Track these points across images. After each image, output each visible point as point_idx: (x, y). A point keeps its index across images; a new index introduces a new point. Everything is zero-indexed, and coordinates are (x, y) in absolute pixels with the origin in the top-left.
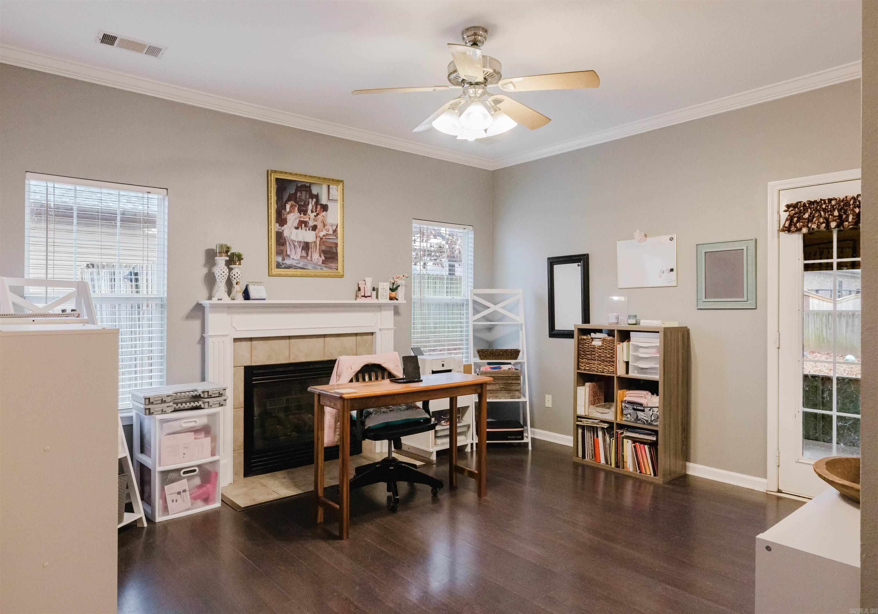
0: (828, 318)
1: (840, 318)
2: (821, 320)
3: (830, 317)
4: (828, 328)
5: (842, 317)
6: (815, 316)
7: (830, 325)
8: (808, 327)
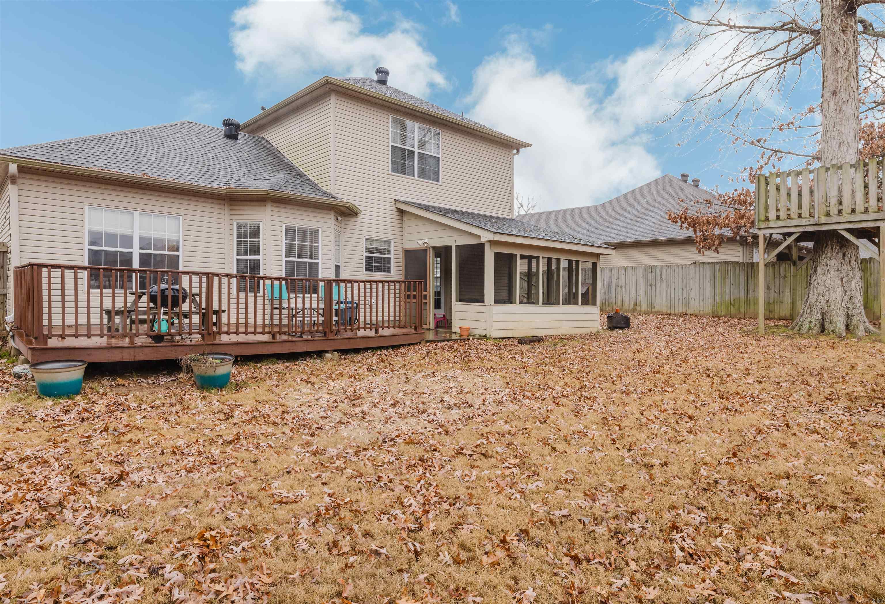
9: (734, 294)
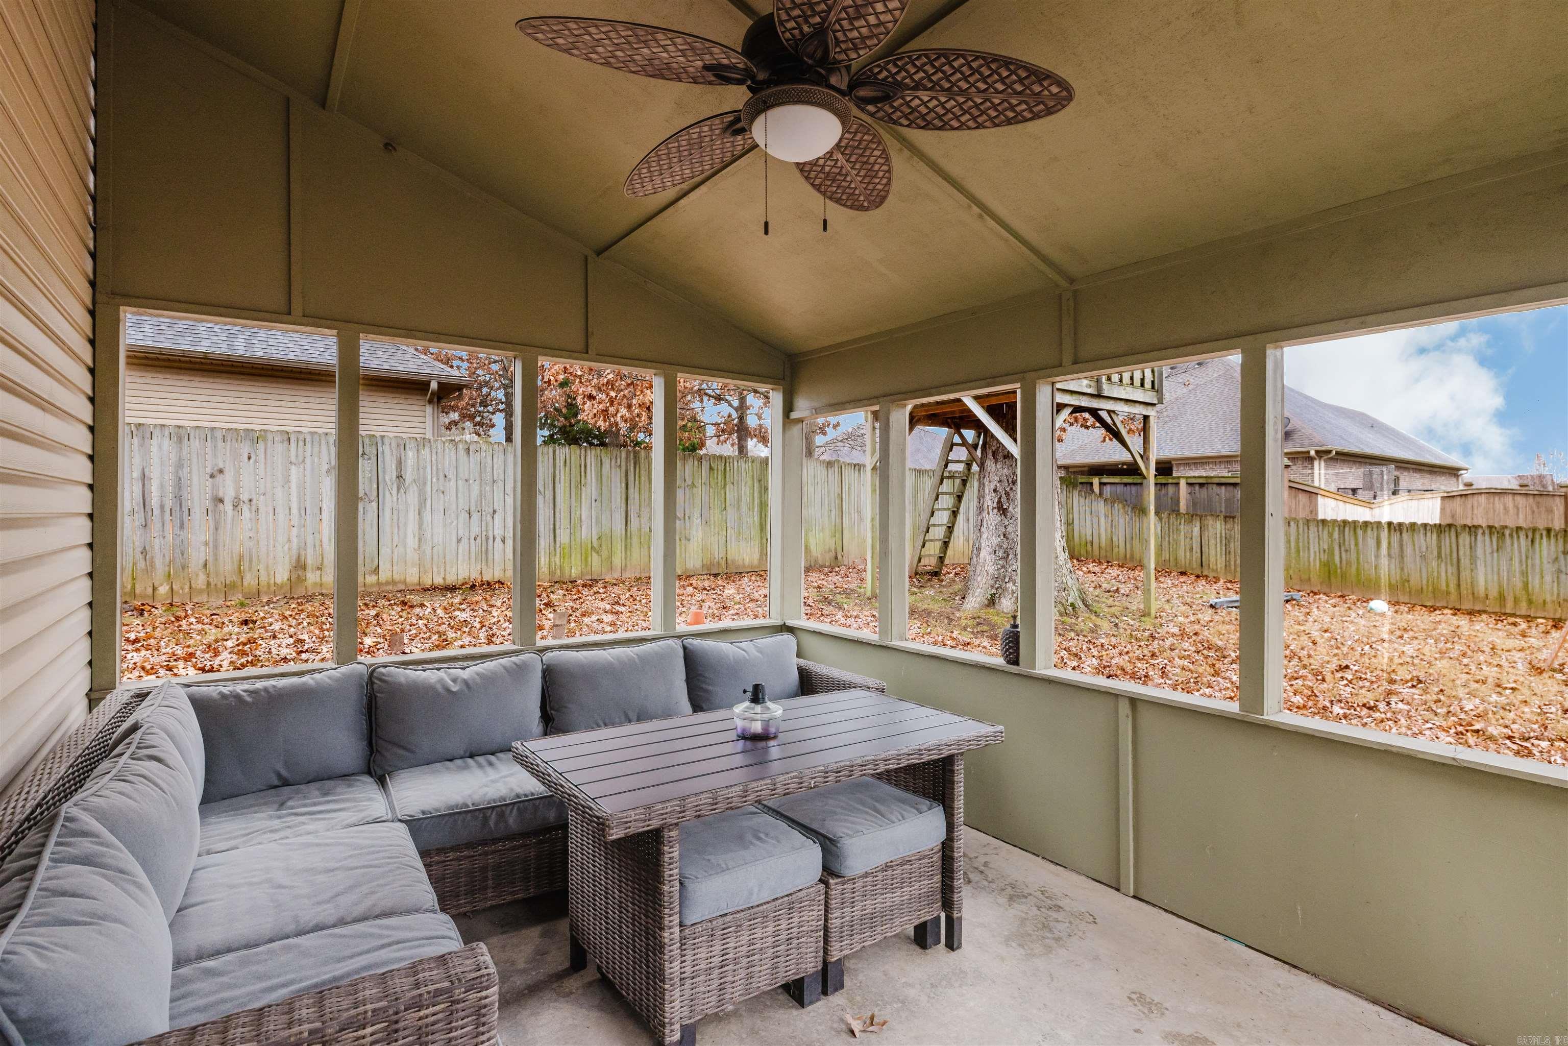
0: (1344, 531)
1: (1365, 531)
2: (1330, 535)
3: (1347, 529)
4: (1343, 549)
5: (1369, 529)
6: (1320, 528)
7: (1347, 543)
8: (1309, 549)
9: (599, 522)
